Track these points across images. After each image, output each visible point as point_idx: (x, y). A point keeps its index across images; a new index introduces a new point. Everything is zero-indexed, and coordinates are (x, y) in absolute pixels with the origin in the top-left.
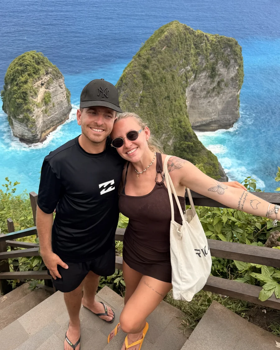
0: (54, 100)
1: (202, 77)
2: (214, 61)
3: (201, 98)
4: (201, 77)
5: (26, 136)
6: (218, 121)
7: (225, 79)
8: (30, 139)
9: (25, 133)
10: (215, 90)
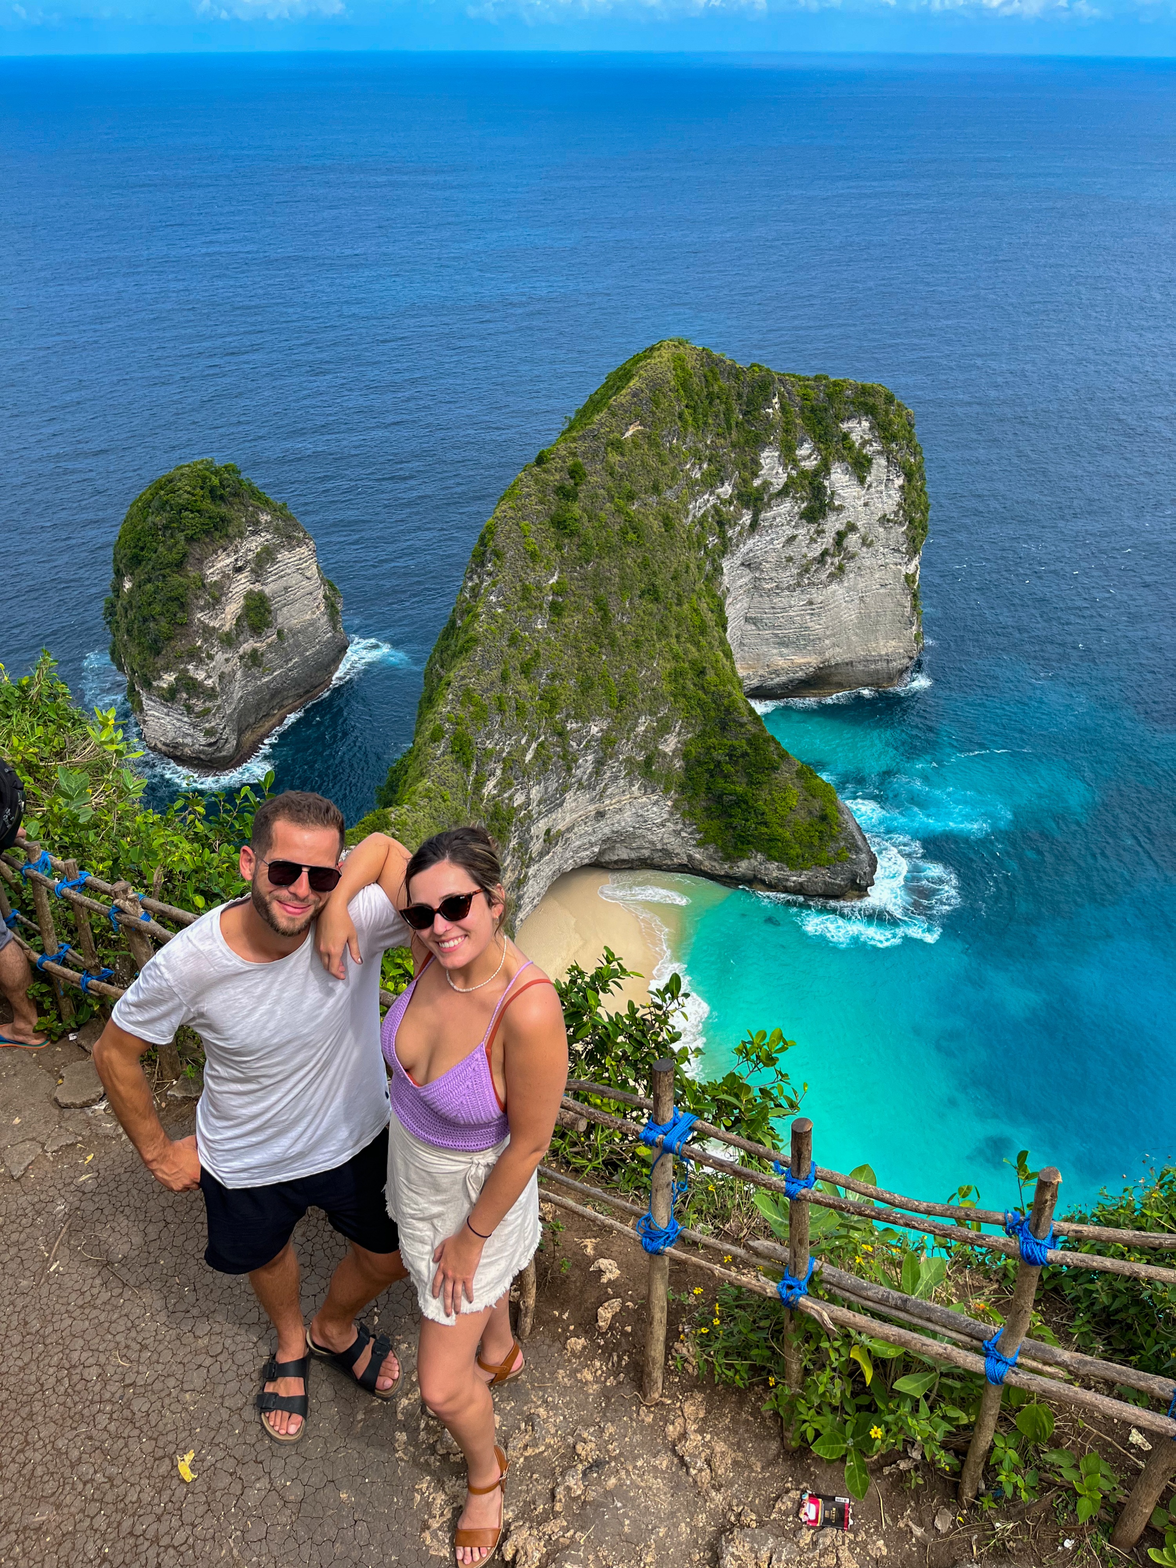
0: (280, 620)
1: (778, 520)
2: (815, 462)
3: (783, 590)
4: (774, 518)
5: (187, 745)
6: (847, 664)
7: (859, 524)
8: (202, 756)
9: (183, 737)
10: (829, 561)
